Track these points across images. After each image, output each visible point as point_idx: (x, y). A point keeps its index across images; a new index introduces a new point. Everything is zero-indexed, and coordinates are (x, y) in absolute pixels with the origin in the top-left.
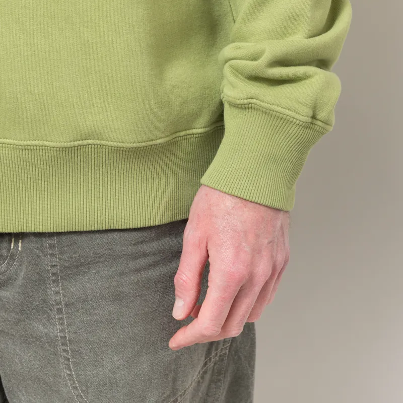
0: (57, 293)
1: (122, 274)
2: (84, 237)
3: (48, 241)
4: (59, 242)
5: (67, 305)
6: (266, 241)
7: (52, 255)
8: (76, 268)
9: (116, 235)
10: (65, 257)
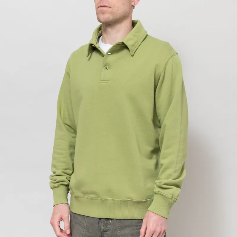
0: (119, 233)
1: (133, 230)
2: (126, 221)
3: (118, 221)
4: (121, 221)
5: (121, 236)
6: (160, 224)
7: (119, 224)
8: (124, 227)
9: (133, 221)
10: (122, 225)
